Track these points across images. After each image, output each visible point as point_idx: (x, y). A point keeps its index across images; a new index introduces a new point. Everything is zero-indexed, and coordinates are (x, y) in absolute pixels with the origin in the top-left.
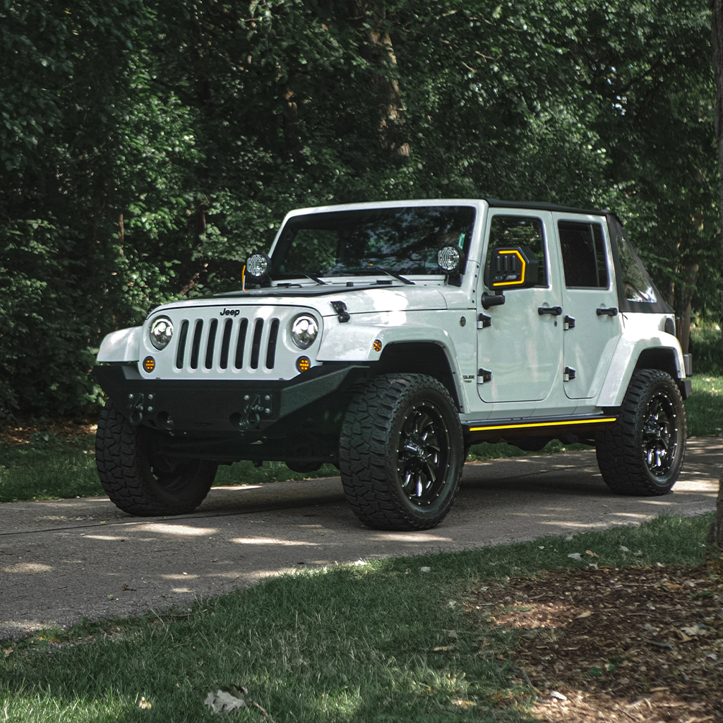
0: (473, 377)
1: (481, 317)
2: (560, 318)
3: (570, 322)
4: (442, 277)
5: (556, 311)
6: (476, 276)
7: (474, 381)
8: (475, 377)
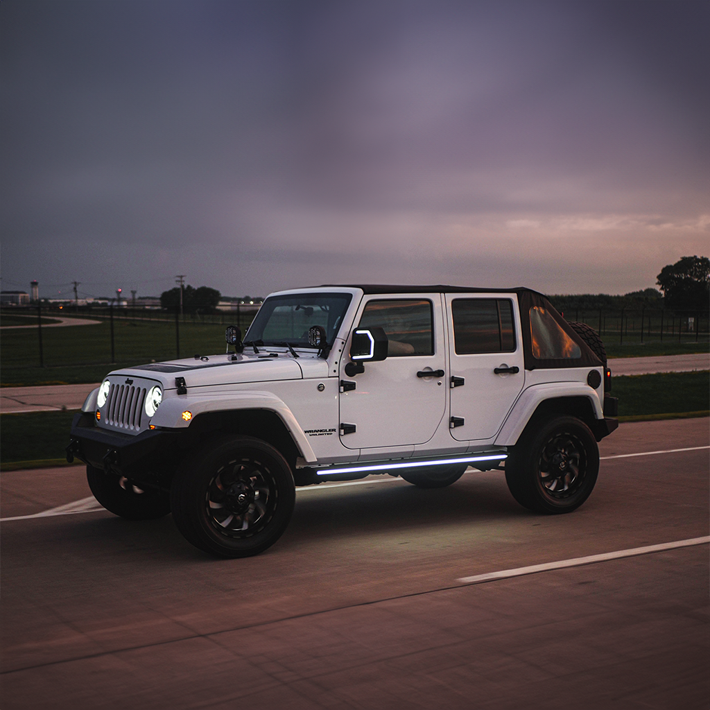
0: (334, 430)
1: (342, 383)
2: (444, 380)
3: (458, 382)
4: (317, 350)
5: (440, 374)
6: (340, 351)
7: (335, 434)
8: (337, 430)
